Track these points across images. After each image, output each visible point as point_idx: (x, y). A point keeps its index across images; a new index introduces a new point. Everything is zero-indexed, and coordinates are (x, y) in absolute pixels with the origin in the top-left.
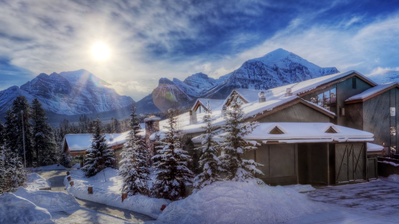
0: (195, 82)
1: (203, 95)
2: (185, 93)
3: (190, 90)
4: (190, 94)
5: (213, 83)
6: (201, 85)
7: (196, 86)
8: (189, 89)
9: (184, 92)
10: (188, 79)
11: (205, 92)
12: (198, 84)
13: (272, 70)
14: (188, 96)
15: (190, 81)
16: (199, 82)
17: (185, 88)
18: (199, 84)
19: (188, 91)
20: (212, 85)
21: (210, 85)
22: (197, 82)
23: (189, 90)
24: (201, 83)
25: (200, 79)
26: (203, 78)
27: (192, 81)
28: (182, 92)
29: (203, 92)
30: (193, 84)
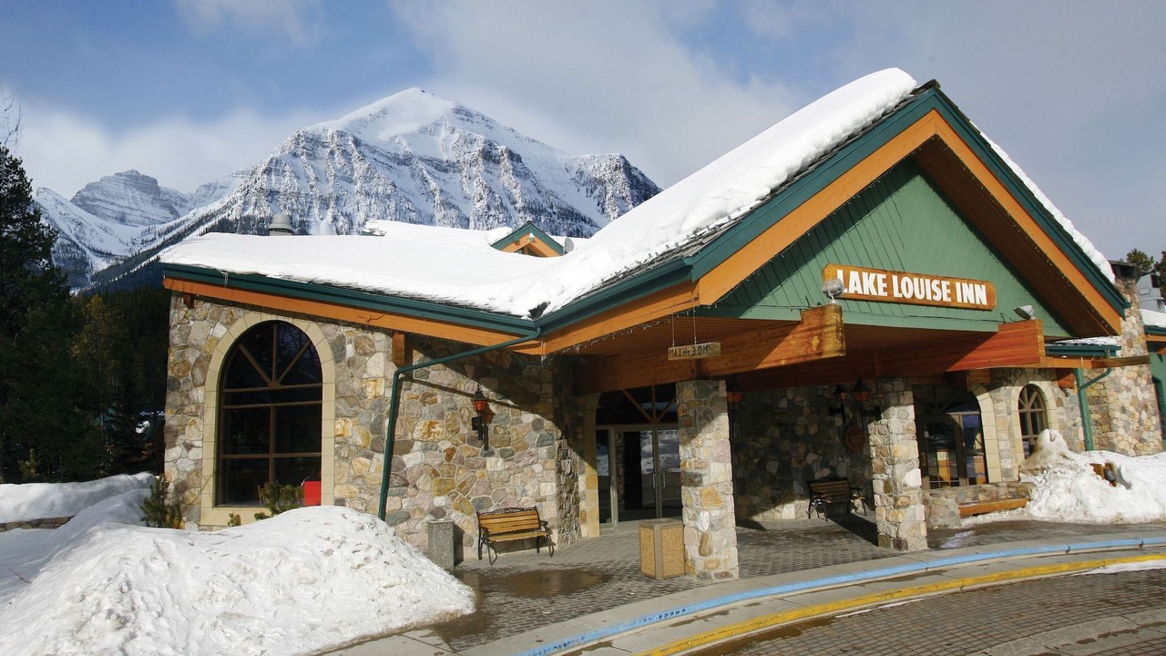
0: (112, 204)
1: (145, 249)
2: (77, 241)
3: (98, 230)
4: (98, 246)
5: (177, 208)
6: (134, 212)
7: (116, 218)
8: (94, 227)
9: (74, 239)
10: (85, 194)
11: (150, 237)
12: (121, 210)
13: (390, 164)
14: (88, 252)
15: (95, 199)
16: (125, 203)
17: (80, 224)
18: (127, 211)
19: (88, 235)
20: (172, 213)
21: (167, 213)
22: (121, 202)
23: (92, 230)
24: (133, 206)
25: (130, 194)
26: (139, 189)
27: (103, 198)
28: (68, 239)
29: (145, 238)
30: (104, 211)
